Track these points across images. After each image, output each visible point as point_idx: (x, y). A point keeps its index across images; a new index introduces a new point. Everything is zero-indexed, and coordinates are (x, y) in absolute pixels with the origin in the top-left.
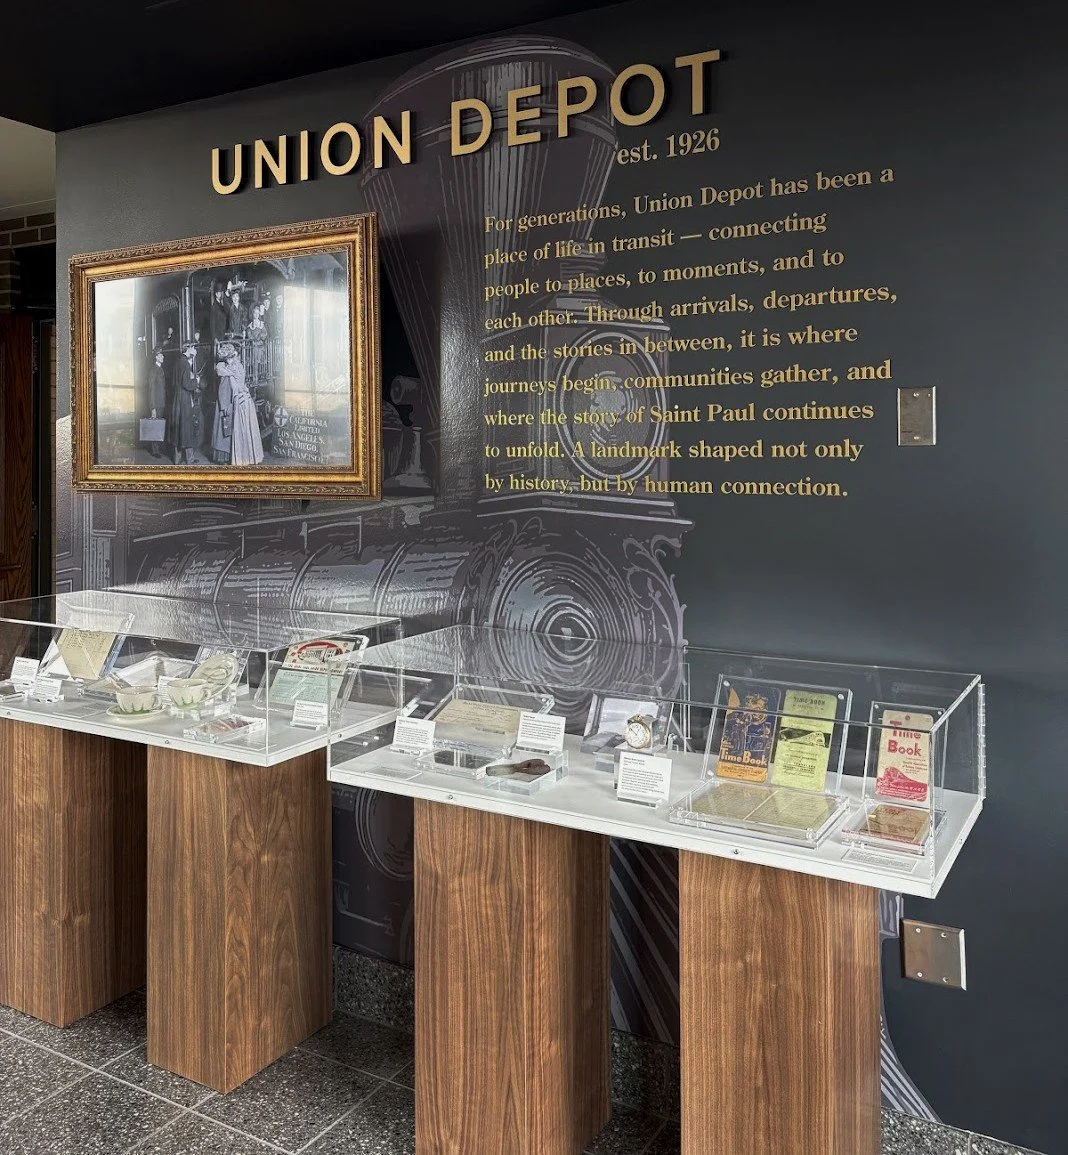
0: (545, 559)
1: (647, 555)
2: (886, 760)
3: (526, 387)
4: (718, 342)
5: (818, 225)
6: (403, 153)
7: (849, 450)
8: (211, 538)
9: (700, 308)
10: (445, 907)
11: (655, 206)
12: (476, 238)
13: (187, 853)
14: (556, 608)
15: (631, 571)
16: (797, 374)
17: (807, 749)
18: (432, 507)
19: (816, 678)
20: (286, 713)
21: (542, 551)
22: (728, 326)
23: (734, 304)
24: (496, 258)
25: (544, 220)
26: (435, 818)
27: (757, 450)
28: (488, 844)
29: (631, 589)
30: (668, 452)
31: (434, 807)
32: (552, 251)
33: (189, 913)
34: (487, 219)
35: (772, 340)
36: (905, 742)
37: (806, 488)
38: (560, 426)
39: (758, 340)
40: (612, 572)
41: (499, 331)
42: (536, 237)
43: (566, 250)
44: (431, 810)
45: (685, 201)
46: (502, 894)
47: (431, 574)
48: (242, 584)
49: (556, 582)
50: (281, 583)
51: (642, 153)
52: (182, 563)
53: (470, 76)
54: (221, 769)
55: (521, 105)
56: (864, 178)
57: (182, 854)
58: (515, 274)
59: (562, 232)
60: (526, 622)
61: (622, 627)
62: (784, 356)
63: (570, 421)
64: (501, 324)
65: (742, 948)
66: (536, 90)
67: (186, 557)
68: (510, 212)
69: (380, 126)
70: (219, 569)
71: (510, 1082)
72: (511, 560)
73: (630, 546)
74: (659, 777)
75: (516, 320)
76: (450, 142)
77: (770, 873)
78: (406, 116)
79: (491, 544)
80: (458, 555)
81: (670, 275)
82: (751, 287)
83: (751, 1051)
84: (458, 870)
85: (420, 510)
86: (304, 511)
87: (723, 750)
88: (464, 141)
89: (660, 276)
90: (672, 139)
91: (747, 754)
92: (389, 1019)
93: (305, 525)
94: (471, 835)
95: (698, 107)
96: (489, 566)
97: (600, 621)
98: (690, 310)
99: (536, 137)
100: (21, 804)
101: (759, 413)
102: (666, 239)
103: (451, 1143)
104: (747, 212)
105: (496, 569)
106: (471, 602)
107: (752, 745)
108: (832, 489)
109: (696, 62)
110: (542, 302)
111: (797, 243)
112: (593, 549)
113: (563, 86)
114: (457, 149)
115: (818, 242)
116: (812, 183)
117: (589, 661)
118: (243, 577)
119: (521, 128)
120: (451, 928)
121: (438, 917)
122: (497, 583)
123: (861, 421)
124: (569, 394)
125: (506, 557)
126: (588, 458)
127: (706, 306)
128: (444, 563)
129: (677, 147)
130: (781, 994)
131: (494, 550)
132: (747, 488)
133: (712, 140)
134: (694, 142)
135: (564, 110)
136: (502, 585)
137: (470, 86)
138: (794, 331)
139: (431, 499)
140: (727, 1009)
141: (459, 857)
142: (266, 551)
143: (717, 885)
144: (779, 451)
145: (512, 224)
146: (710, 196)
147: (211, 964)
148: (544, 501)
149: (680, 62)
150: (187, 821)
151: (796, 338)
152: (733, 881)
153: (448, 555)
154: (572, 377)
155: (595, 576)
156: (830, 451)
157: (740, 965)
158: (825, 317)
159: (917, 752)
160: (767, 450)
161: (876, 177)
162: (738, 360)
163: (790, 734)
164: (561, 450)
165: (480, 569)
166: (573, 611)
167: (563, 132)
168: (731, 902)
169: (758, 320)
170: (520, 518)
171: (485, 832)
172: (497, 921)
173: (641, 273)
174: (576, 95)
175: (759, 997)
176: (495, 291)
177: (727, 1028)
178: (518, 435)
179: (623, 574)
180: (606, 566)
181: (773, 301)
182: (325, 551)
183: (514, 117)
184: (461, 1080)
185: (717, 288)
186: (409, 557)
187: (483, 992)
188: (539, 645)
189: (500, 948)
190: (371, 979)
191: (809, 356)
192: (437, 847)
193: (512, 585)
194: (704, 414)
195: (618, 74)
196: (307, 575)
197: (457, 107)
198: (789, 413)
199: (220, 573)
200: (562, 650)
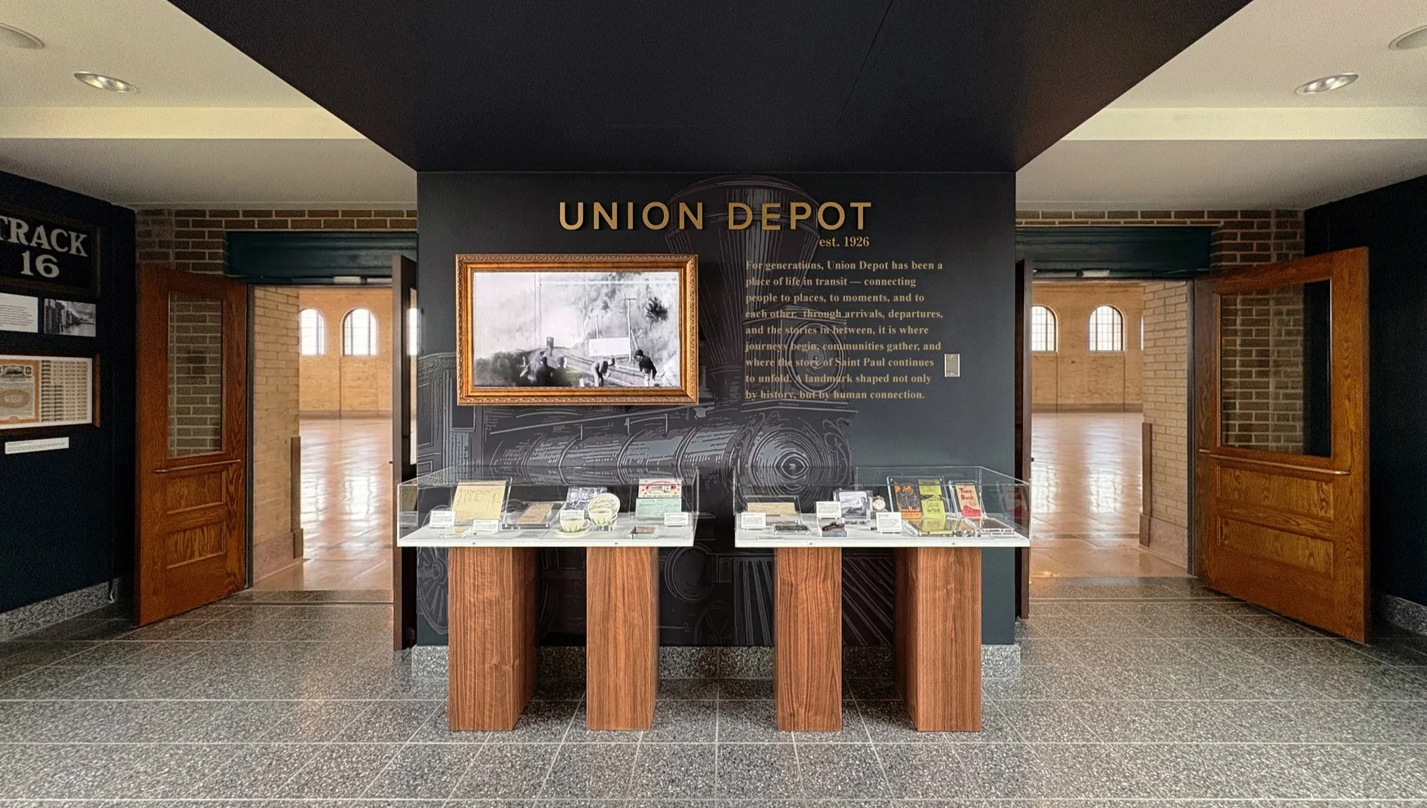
0: (781, 431)
1: (834, 426)
2: (963, 503)
3: (770, 347)
4: (870, 331)
5: (912, 283)
6: (699, 224)
7: (925, 379)
8: (555, 429)
9: (860, 315)
10: (796, 598)
11: (838, 266)
12: (742, 274)
13: (620, 605)
14: (787, 455)
15: (826, 435)
16: (904, 346)
17: (934, 502)
18: (713, 408)
19: (932, 474)
20: (661, 522)
21: (779, 427)
22: (874, 323)
23: (876, 314)
24: (752, 282)
25: (779, 266)
26: (791, 557)
27: (887, 379)
28: (822, 563)
29: (827, 444)
30: (846, 380)
31: (791, 551)
32: (784, 281)
33: (621, 638)
34: (747, 263)
35: (892, 331)
36: (966, 495)
37: (908, 395)
38: (789, 367)
39: (887, 331)
40: (817, 436)
41: (754, 319)
42: (776, 274)
43: (795, 282)
44: (788, 552)
45: (853, 266)
46: (829, 586)
47: (714, 442)
48: (581, 455)
49: (787, 442)
50: (611, 453)
51: (833, 242)
52: (532, 446)
53: (738, 191)
54: (646, 554)
55: (770, 211)
56: (931, 266)
57: (616, 605)
58: (764, 291)
59: (791, 273)
60: (770, 463)
61: (822, 461)
62: (898, 339)
63: (794, 364)
64: (753, 315)
65: (947, 583)
66: (778, 205)
67: (535, 442)
68: (761, 259)
69: (683, 208)
70: (563, 447)
71: (833, 671)
72: (761, 433)
73: (826, 423)
74: (897, 521)
75: (764, 314)
76: (727, 222)
77: (959, 550)
78: (700, 206)
79: (750, 426)
80: (730, 432)
81: (847, 298)
82: (884, 308)
83: (950, 624)
84: (804, 579)
85: (706, 410)
86: (627, 412)
87: (900, 508)
88: (736, 222)
89: (841, 299)
90: (847, 238)
91: (910, 508)
92: (689, 675)
93: (628, 420)
94: (812, 562)
95: (861, 226)
96: (748, 437)
97: (810, 459)
98: (854, 315)
99: (778, 228)
100: (472, 600)
101: (887, 363)
102: (844, 282)
103: (800, 709)
104: (880, 274)
105: (752, 438)
106: (738, 455)
107: (911, 504)
108: (919, 395)
109: (861, 206)
110: (781, 306)
111: (905, 290)
112: (807, 426)
113: (794, 206)
114: (732, 226)
115: (914, 291)
116: (910, 265)
117: (805, 477)
118: (581, 451)
119: (770, 222)
120: (800, 608)
121: (792, 604)
122: (753, 445)
123: (929, 367)
124: (793, 352)
125: (759, 431)
126: (803, 382)
127: (863, 314)
128: (721, 437)
129: (849, 243)
130: (962, 598)
131: (752, 429)
132: (884, 395)
133: (866, 242)
134: (857, 242)
135: (794, 217)
136: (756, 446)
137: (738, 197)
138: (902, 328)
139: (713, 403)
140: (939, 612)
141: (805, 573)
142: (599, 435)
143: (935, 561)
144: (895, 379)
145: (762, 266)
146: (864, 265)
147: (638, 662)
148: (780, 403)
149: (853, 205)
150: (619, 585)
151: (903, 331)
152: (942, 559)
153: (723, 432)
154: (796, 343)
155: (808, 438)
156: (919, 379)
157: (945, 591)
158: (916, 322)
159: (972, 498)
160: (891, 379)
161: (936, 266)
162: (877, 339)
163: (925, 497)
164: (790, 379)
165: (743, 439)
166: (795, 455)
167: (793, 227)
168: (941, 566)
169: (887, 322)
170: (767, 412)
171: (820, 557)
172: (826, 599)
173: (831, 296)
174: (801, 211)
175: (953, 601)
176: (752, 298)
177: (939, 618)
178: (766, 371)
179: (823, 437)
180: (814, 433)
181: (892, 314)
182: (644, 433)
183: (765, 216)
184: (806, 678)
185: (869, 307)
186: (698, 435)
187: (818, 634)
188: (777, 472)
189: (828, 611)
190: (678, 657)
191: (909, 339)
192: (792, 570)
193: (762, 445)
194: (862, 363)
195: (821, 205)
196: (630, 447)
197: (732, 206)
198: (902, 363)
199: (563, 450)
200: (791, 474)
